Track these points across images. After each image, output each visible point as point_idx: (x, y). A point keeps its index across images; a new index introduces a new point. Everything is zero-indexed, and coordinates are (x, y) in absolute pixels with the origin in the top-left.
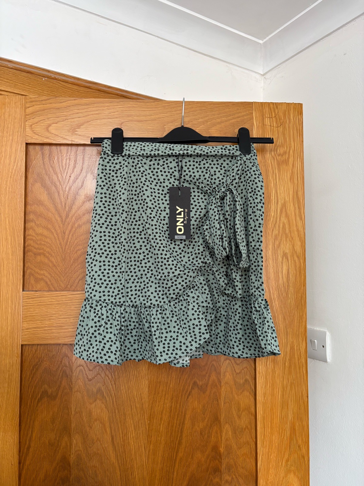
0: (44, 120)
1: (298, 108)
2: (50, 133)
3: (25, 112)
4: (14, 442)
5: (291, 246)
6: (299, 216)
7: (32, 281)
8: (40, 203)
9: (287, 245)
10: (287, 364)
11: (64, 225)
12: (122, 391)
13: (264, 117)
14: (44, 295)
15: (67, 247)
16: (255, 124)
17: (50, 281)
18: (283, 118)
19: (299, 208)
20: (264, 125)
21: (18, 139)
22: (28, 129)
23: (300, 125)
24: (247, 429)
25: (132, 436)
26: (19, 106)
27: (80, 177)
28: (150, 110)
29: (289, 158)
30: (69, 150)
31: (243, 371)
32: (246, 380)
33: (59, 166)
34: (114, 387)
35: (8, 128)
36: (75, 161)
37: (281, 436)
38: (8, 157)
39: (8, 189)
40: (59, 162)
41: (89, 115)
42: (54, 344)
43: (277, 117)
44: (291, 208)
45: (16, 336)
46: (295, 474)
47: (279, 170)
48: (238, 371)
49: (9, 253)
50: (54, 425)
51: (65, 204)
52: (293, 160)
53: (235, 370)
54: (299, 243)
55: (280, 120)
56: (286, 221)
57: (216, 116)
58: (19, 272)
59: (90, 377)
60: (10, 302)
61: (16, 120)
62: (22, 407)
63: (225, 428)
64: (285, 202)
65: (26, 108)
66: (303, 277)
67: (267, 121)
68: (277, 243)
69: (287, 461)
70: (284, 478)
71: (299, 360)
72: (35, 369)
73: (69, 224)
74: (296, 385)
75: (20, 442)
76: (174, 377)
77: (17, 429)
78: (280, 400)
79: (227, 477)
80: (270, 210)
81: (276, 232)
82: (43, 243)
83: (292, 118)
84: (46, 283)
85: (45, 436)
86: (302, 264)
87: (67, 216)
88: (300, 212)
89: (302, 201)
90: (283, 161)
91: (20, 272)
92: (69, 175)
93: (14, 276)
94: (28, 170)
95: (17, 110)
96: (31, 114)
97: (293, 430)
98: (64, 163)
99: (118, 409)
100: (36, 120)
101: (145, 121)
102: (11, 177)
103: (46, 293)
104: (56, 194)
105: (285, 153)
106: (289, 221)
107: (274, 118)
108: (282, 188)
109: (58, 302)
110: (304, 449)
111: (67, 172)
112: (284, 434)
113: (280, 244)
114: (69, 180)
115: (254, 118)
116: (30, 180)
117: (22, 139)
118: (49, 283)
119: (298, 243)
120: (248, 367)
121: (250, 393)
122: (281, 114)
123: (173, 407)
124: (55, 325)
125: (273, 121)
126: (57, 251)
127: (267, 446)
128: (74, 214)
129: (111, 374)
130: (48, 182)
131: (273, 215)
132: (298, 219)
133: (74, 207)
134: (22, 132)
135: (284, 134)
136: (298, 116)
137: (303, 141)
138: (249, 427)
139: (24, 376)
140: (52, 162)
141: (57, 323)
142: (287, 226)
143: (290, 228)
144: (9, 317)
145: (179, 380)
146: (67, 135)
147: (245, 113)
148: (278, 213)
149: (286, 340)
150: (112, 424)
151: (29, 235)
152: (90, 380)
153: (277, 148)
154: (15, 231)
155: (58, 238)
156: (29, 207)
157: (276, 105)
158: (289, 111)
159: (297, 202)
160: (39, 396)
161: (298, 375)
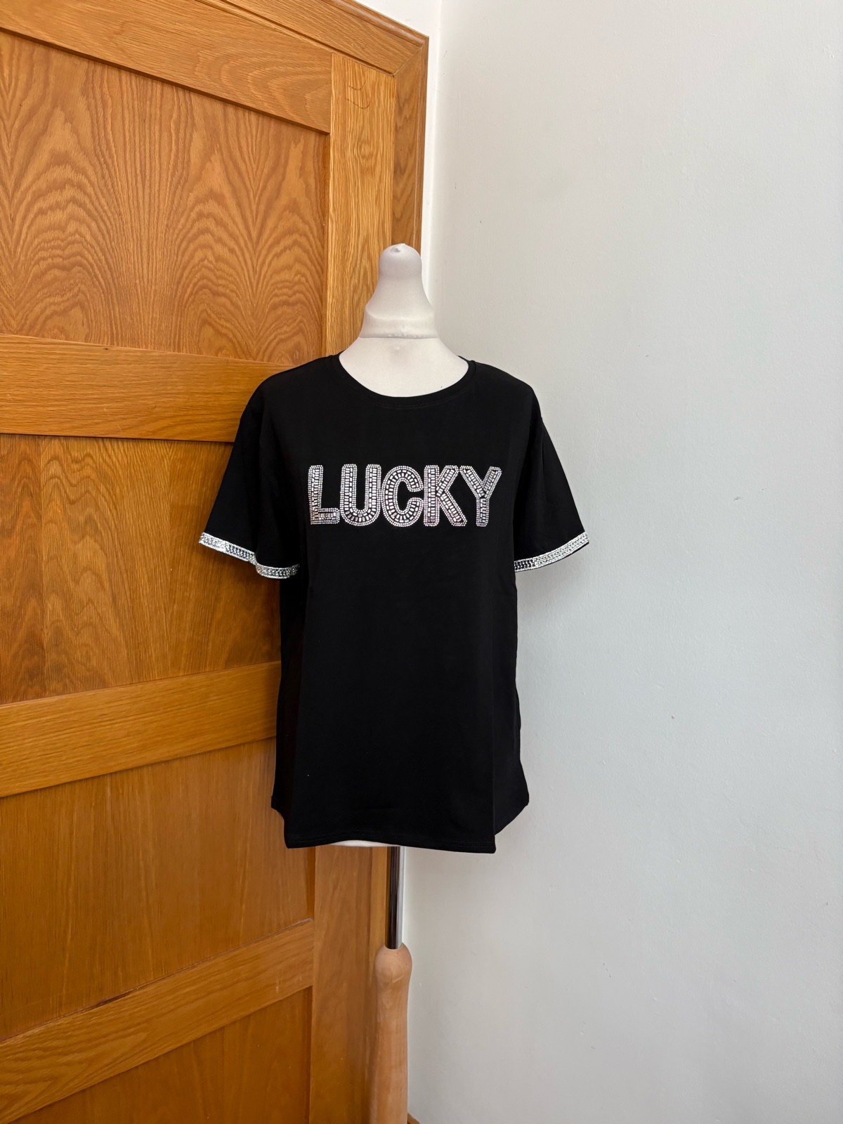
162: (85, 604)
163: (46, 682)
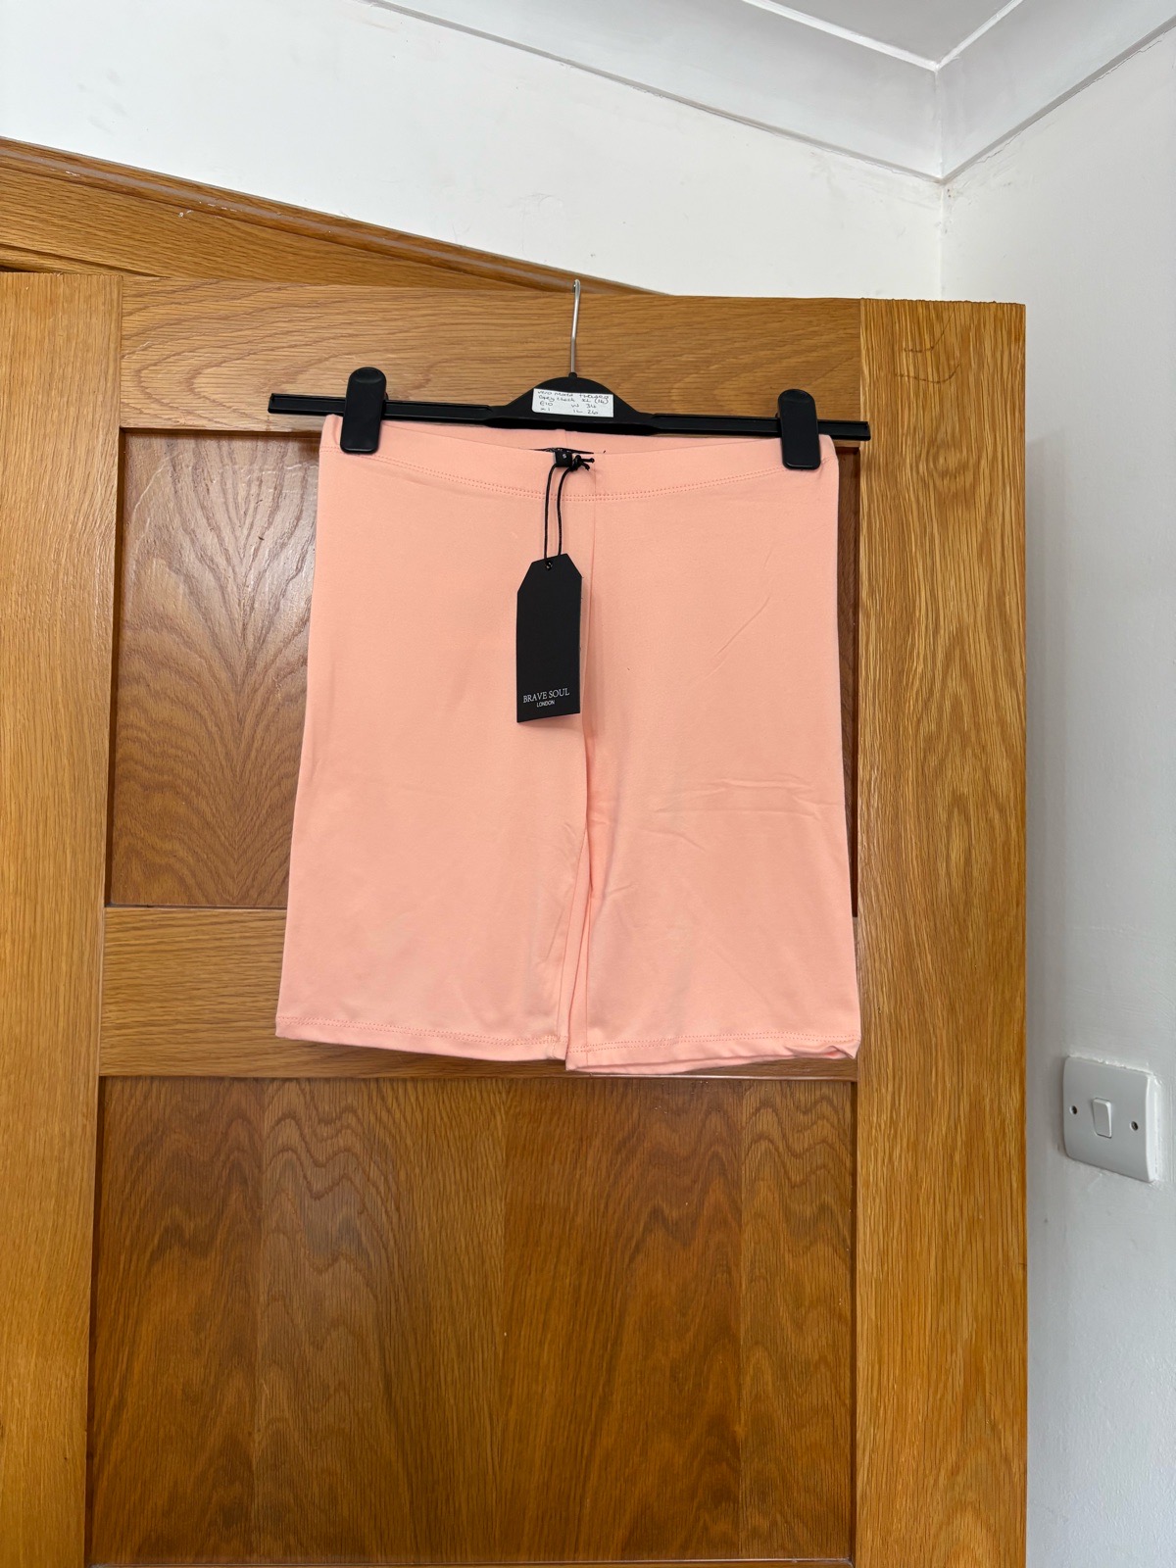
0: (179, 354)
1: (1009, 320)
2: (198, 396)
3: (120, 328)
4: (73, 1388)
5: (979, 774)
6: (1007, 674)
7: (137, 874)
8: (164, 622)
9: (967, 769)
10: (957, 1158)
11: (238, 693)
12: (421, 1236)
13: (896, 348)
14: (174, 919)
15: (249, 766)
16: (866, 372)
17: (194, 875)
18: (957, 353)
19: (1008, 649)
20: (896, 375)
21: (97, 416)
22: (128, 384)
23: (1014, 376)
24: (823, 1369)
25: (449, 1379)
26: (102, 308)
27: (292, 541)
28: (522, 325)
29: (974, 486)
30: (259, 454)
31: (813, 1177)
32: (823, 1208)
33: (225, 503)
34: (395, 1220)
35: (63, 377)
36: (279, 489)
37: (936, 1392)
38: (63, 472)
39: (61, 576)
40: (224, 492)
41: (324, 339)
42: (203, 1078)
43: (940, 347)
44: (980, 648)
45: (84, 1050)
46: (977, 1513)
47: (944, 525)
48: (796, 1178)
49: (63, 784)
50: (202, 1336)
51: (244, 628)
52: (988, 491)
53: (786, 1173)
54: (1005, 764)
55: (948, 360)
56: (962, 691)
57: (737, 345)
58: (94, 844)
59: (317, 1187)
60: (65, 941)
61: (90, 354)
62: (101, 1277)
63: (753, 1361)
64: (960, 630)
65: (121, 315)
66: (1015, 875)
67: (906, 363)
68: (933, 761)
69: (954, 1472)
70: (941, 1528)
71: (997, 1147)
72: (142, 1156)
73: (255, 691)
74: (987, 1227)
75: (91, 1388)
76: (590, 1191)
77: (82, 1345)
78: (933, 1273)
79: (755, 1519)
80: (911, 653)
81: (929, 726)
82: (172, 751)
83: (988, 353)
84: (182, 880)
85: (171, 1371)
86: (1014, 833)
87: (251, 664)
88: (1010, 663)
89: (1015, 626)
90: (956, 495)
91: (99, 845)
92: (256, 533)
93: (79, 856)
94: (126, 516)
95: (94, 320)
96: (137, 335)
97: (975, 1371)
98: (242, 493)
99: (406, 1290)
100: (153, 355)
101: (507, 358)
102: (71, 536)
103: (179, 914)
104: (217, 596)
105: (963, 467)
106: (973, 690)
107: (928, 353)
108: (953, 583)
109: (218, 943)
110: (1008, 1433)
111: (252, 525)
112: (945, 1387)
113: (942, 763)
114: (256, 550)
115: (864, 352)
116: (133, 550)
117: (107, 416)
118: (190, 881)
119: (1002, 764)
120: (831, 1165)
121: (835, 1250)
122: (953, 340)
123: (584, 1287)
124: (206, 1017)
125: (925, 365)
126: (216, 778)
127: (890, 1422)
128: (273, 661)
129: (386, 1179)
130: (190, 558)
131: (919, 670)
132: (1003, 683)
133: (271, 637)
134: (109, 393)
135: (961, 407)
136: (1009, 344)
137: (1022, 430)
138: (830, 1358)
139: (107, 1177)
140: (201, 489)
141: (215, 1011)
142: (965, 708)
143: (975, 715)
144: (62, 988)
145: (603, 1202)
146: (253, 404)
147: (833, 336)
148: (939, 664)
149: (955, 1079)
150: (388, 1339)
151: (126, 726)
152: (318, 1197)
153: (938, 452)
154: (85, 712)
155: (222, 738)
156: (128, 634)
157: (937, 310)
158: (978, 329)
159: (999, 629)
160: (156, 1241)
161: (995, 1195)
162: (332, 1392)
163: (253, 1536)
